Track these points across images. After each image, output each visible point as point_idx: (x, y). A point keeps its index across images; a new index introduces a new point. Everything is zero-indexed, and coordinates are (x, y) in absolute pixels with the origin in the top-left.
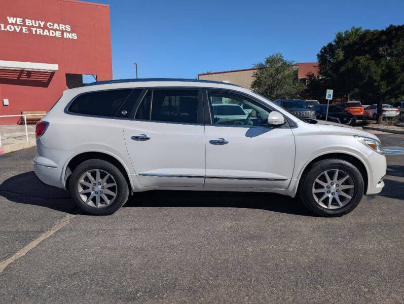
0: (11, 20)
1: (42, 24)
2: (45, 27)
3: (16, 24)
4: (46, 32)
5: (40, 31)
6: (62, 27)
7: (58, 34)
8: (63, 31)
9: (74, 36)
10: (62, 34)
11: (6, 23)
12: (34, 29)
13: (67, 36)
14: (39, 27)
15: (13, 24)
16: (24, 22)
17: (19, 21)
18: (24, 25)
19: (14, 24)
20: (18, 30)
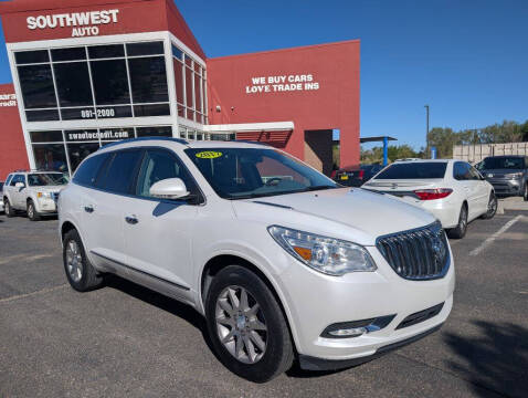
0: (255, 81)
1: (283, 79)
2: (287, 82)
3: (260, 85)
4: (287, 88)
5: (281, 88)
6: (303, 78)
7: (299, 87)
8: (303, 83)
9: (316, 86)
10: (303, 87)
11: (251, 85)
12: (275, 86)
13: (308, 87)
14: (281, 83)
15: (256, 85)
16: (266, 80)
17: (263, 80)
18: (267, 84)
19: (258, 84)
20: (261, 90)
